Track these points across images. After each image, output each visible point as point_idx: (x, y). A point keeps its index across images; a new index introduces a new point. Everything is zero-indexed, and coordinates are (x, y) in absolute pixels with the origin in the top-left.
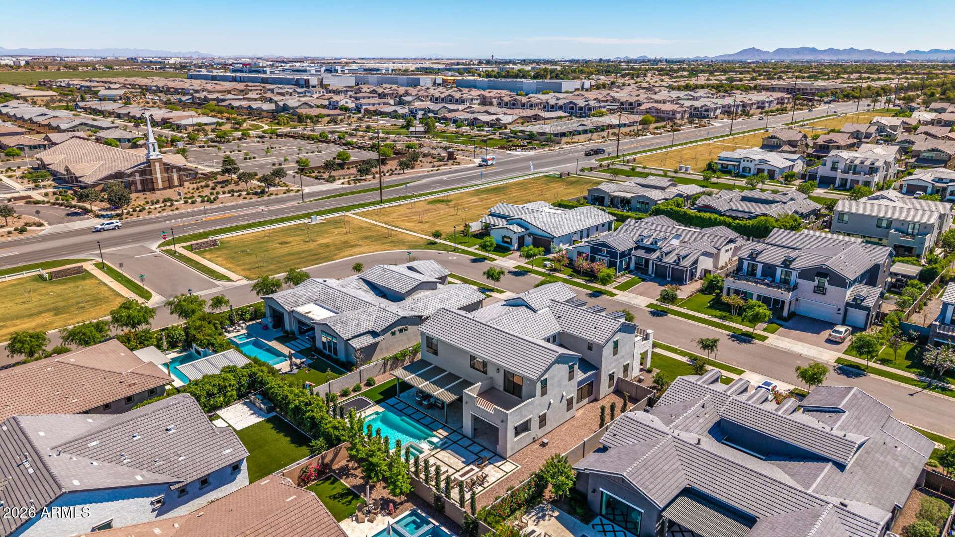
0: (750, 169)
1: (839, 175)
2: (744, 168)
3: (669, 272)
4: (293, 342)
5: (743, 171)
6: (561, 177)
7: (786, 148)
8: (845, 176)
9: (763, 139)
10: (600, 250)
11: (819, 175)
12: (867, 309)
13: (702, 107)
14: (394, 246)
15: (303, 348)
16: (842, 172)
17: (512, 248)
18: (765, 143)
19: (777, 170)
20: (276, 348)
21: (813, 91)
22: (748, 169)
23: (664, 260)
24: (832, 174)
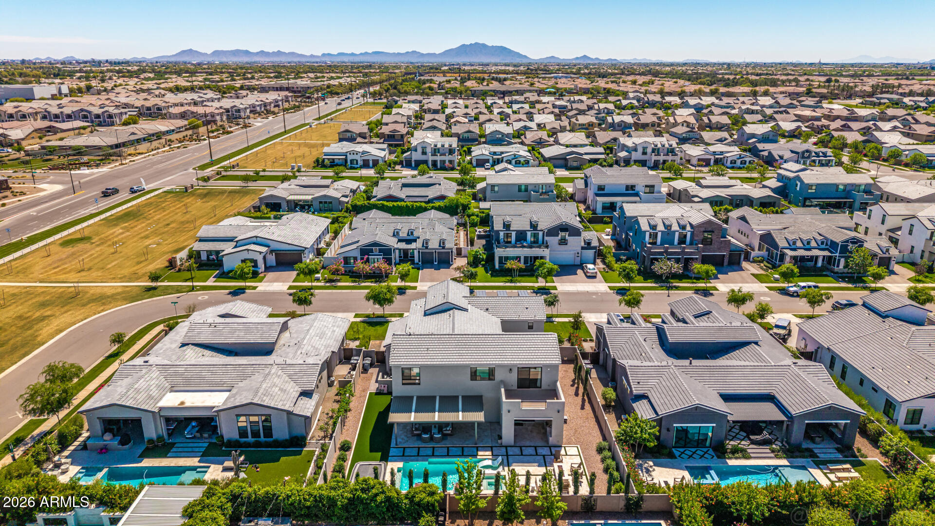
0: (357, 161)
1: (431, 158)
2: (352, 161)
3: (436, 256)
4: (174, 450)
5: (351, 164)
6: (186, 191)
7: (359, 139)
8: (435, 158)
9: (339, 133)
10: (372, 251)
11: (413, 159)
12: (595, 248)
13: (232, 107)
14: (104, 304)
15: (203, 450)
16: (432, 155)
17: (260, 271)
18: (341, 137)
19: (380, 159)
20: (163, 464)
21: (299, 89)
22: (355, 162)
23: (429, 247)
24: (424, 158)
